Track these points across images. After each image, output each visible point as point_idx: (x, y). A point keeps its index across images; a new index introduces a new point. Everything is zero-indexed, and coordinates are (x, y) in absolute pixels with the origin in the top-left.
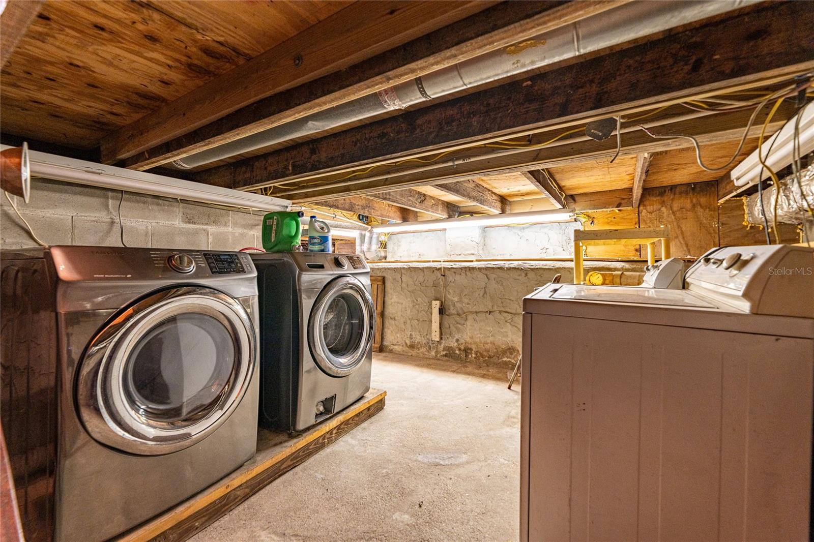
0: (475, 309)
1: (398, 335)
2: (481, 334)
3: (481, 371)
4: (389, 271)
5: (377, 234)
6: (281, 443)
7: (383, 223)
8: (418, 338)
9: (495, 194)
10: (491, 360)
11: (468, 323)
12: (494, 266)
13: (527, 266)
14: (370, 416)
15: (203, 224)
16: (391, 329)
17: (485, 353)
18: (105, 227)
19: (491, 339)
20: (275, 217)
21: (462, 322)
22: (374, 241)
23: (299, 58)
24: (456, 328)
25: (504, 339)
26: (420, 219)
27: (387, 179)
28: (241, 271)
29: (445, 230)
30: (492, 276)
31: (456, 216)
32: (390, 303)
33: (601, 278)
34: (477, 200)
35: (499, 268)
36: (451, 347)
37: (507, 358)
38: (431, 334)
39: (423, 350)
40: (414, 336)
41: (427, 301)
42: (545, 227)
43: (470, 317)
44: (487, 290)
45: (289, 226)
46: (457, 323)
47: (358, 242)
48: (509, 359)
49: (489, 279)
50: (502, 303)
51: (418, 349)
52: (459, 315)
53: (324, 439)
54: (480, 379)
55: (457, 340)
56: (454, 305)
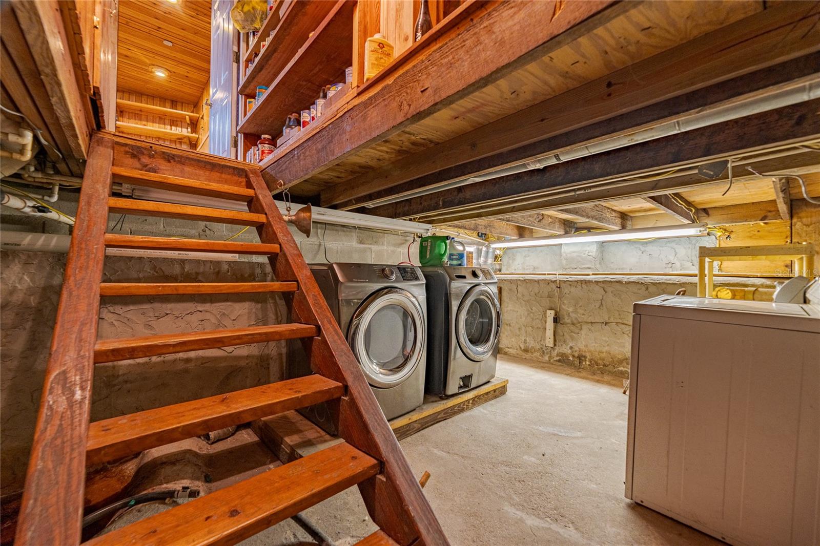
0: (591, 319)
1: (513, 340)
2: (596, 343)
3: (595, 377)
4: (506, 282)
5: (493, 248)
6: (436, 401)
7: (499, 240)
8: (531, 343)
9: (615, 211)
10: (607, 368)
11: (583, 332)
12: (612, 280)
13: (648, 280)
14: (496, 397)
15: (369, 244)
16: (506, 334)
17: (600, 362)
18: (316, 247)
19: (606, 349)
20: (429, 240)
21: (577, 331)
22: (490, 255)
23: (474, 145)
24: (570, 336)
25: (620, 349)
26: (535, 235)
27: (514, 207)
28: (417, 279)
29: (561, 245)
30: (609, 289)
31: (573, 232)
32: (506, 310)
33: (730, 294)
34: (596, 219)
35: (617, 282)
36: (565, 354)
37: (624, 367)
38: (544, 340)
39: (537, 354)
40: (528, 341)
41: (541, 310)
42: (672, 242)
43: (585, 327)
44: (603, 302)
45: (440, 246)
46: (572, 332)
47: (475, 255)
48: (626, 369)
49: (606, 292)
50: (619, 315)
51: (532, 354)
52: (573, 324)
53: (464, 405)
54: (595, 383)
55: (571, 348)
56: (569, 315)
